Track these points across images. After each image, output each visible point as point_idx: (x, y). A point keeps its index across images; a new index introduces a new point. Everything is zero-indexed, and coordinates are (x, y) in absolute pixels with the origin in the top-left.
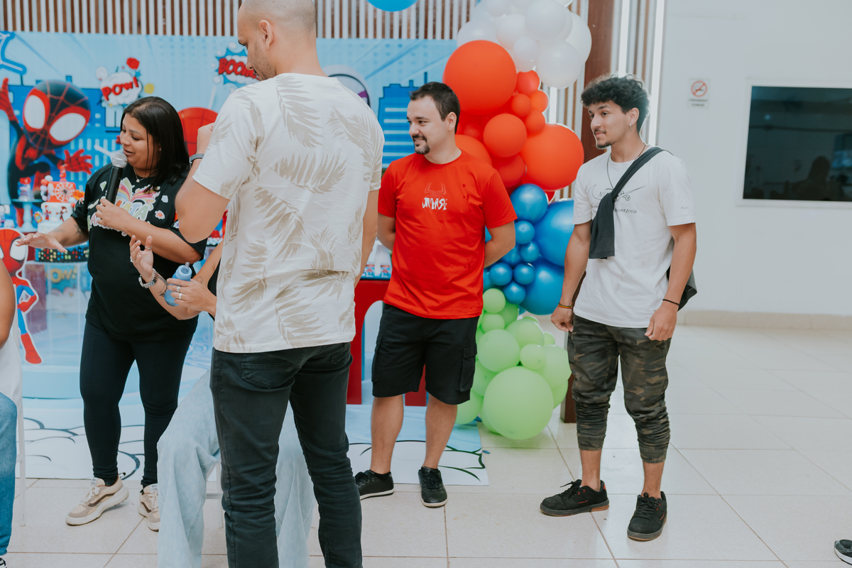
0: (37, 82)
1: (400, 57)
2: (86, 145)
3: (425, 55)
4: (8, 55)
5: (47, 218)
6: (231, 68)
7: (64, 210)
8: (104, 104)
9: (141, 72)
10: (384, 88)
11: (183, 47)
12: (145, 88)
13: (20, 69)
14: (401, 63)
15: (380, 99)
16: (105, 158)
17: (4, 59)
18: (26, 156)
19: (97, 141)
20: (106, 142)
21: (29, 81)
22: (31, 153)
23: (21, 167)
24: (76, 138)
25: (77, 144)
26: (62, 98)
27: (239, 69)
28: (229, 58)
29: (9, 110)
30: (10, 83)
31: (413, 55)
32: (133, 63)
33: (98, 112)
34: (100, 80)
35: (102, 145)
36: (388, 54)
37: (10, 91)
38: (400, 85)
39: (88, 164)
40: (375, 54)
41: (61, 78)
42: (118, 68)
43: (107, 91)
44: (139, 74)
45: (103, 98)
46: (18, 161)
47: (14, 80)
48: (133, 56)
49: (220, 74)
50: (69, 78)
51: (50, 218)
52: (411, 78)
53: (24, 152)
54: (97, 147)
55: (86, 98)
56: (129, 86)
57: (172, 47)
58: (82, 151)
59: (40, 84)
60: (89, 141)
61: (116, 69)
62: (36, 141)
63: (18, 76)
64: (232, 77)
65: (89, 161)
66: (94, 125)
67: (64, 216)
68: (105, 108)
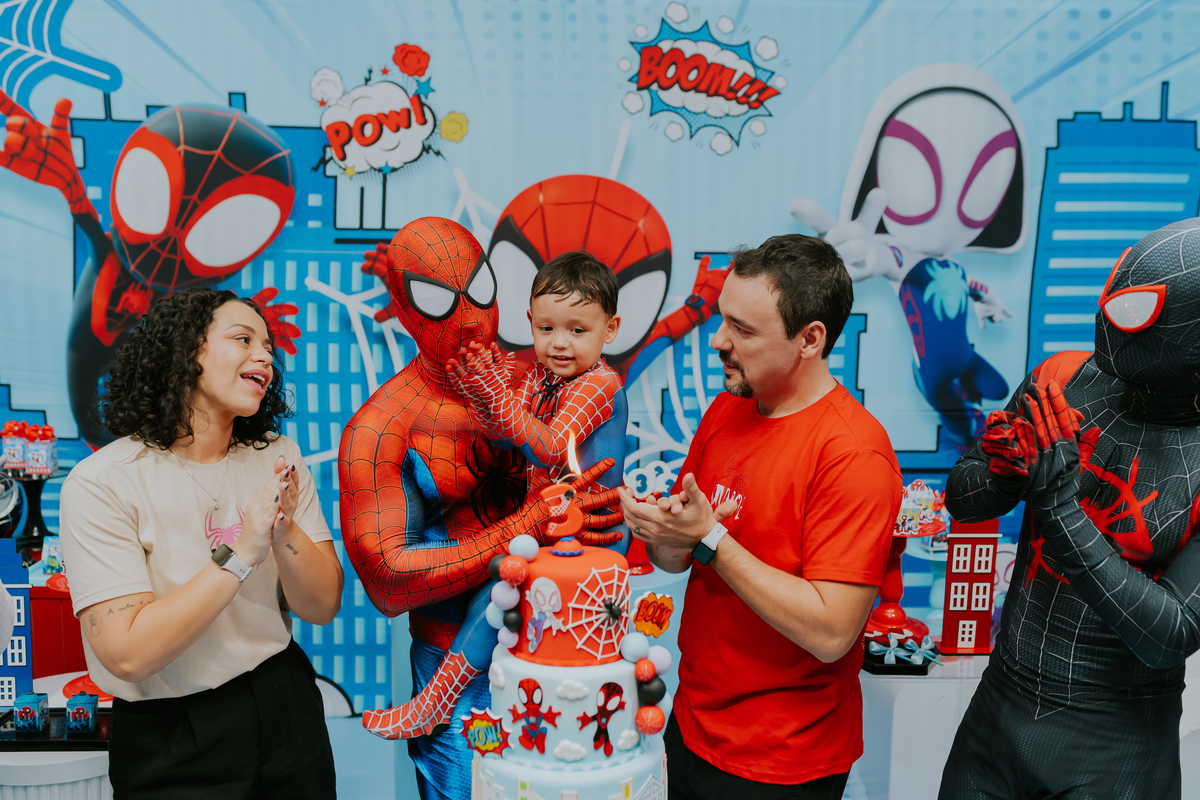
0: (150, 109)
1: (1103, 42)
2: (285, 276)
3: (1167, 37)
4: (68, 40)
5: (534, 739)
6: (671, 72)
7: (613, 704)
8: (331, 169)
9: (433, 84)
10: (1059, 121)
11: (545, 17)
12: (443, 125)
13: (106, 77)
14: (1105, 58)
15: (1048, 149)
16: (333, 309)
17: (58, 49)
18: (118, 309)
19: (313, 267)
20: (335, 268)
21: (127, 107)
22: (133, 299)
23: (108, 339)
24: (256, 258)
25: (258, 273)
26: (217, 152)
27: (693, 75)
28: (666, 46)
29: (73, 189)
30: (74, 113)
31: (1137, 37)
32: (411, 59)
33: (316, 192)
34: (323, 103)
35: (324, 277)
36: (1074, 36)
37: (73, 136)
38: (1100, 114)
39: (289, 325)
40: (1042, 36)
41: (215, 101)
42: (370, 72)
43: (341, 135)
44: (427, 88)
45: (330, 152)
46: (97, 318)
47: (87, 104)
48: (411, 42)
49: (639, 89)
50: (237, 98)
51: (548, 743)
52: (1127, 98)
53: (114, 297)
54: (313, 283)
55: (285, 153)
56: (399, 121)
57: (517, 17)
58: (272, 293)
59: (157, 115)
60: (291, 267)
61: (367, 75)
62: (146, 267)
63: (98, 95)
64: (674, 96)
65: (290, 319)
66: (307, 224)
67: (613, 726)
68: (335, 178)
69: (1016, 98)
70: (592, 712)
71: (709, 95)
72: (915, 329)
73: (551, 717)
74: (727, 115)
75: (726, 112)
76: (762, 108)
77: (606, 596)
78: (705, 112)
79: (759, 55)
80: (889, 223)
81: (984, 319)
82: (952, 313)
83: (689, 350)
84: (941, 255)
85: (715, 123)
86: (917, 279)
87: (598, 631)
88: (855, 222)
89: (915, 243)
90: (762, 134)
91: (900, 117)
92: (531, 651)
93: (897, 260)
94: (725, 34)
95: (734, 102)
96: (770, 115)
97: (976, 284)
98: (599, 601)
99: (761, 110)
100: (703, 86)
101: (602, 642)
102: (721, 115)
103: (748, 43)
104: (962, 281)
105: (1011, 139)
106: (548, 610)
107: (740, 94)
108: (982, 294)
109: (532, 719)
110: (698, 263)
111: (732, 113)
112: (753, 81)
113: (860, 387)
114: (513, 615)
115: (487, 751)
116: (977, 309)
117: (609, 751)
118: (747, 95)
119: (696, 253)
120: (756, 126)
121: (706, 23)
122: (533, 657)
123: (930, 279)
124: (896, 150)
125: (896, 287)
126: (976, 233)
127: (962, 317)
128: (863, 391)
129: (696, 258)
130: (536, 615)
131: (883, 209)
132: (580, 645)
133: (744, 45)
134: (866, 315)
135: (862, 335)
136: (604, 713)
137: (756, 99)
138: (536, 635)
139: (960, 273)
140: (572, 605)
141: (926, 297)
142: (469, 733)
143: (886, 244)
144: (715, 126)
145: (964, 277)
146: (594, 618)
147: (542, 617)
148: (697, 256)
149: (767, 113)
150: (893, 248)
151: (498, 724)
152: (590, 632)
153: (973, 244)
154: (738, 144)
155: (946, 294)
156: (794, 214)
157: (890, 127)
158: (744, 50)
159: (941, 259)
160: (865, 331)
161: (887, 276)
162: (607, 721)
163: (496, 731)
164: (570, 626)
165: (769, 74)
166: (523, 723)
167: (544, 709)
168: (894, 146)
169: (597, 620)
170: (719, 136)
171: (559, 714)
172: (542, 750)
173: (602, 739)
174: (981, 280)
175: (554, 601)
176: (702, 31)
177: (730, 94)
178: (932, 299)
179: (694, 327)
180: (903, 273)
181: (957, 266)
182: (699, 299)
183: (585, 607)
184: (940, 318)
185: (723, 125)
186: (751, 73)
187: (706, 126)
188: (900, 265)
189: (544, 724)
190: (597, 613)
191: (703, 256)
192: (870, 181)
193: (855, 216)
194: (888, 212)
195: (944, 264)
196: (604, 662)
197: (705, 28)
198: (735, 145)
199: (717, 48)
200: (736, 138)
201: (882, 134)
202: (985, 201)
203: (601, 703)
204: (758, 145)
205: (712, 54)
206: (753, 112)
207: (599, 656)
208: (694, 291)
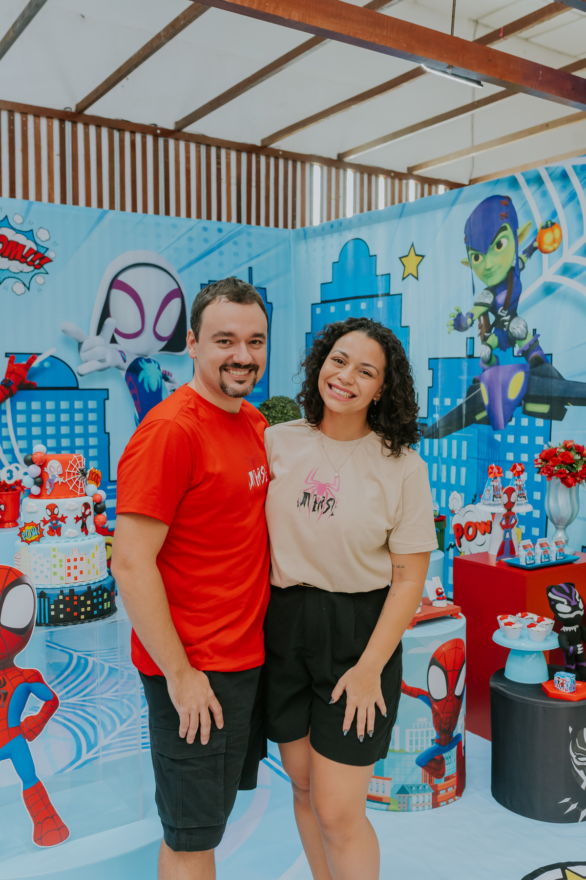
1: (220, 245)
36: (206, 240)
40: (191, 239)
69: (180, 271)
70: (80, 515)
71: (10, 260)
72: (134, 397)
73: (63, 519)
74: (22, 272)
75: (21, 270)
76: (42, 268)
77: (79, 467)
78: (8, 269)
79: (39, 238)
80: (117, 337)
81: (171, 391)
82: (154, 388)
83: (5, 412)
84: (147, 356)
85: (15, 276)
86: (134, 370)
87: (78, 482)
88: (99, 337)
89: (133, 348)
90: (43, 284)
91: (120, 278)
92: (48, 494)
93: (123, 358)
94: (18, 224)
95: (25, 264)
96: (47, 273)
97: (166, 371)
98: (78, 469)
99: (42, 270)
100: (6, 254)
101: (79, 487)
102: (19, 271)
103: (32, 230)
104: (158, 370)
105: (177, 293)
106: (56, 474)
107: (29, 260)
108: (169, 377)
109: (54, 522)
110: (8, 359)
111: (24, 271)
112: (36, 253)
113: (107, 431)
114: (39, 479)
115: (32, 541)
116: (167, 385)
117: (87, 533)
118: (33, 261)
119: (6, 354)
120: (39, 279)
121: (6, 217)
122: (49, 497)
123: (142, 369)
124: (118, 296)
125: (123, 373)
126: (164, 343)
127: (159, 390)
128: (108, 433)
129: (6, 356)
130: (50, 477)
131: (114, 329)
132: (71, 489)
133: (30, 231)
134: (108, 390)
135: (106, 401)
136: (84, 516)
137: (38, 264)
138: (50, 487)
139: (157, 366)
140: (67, 471)
141: (140, 380)
142: (22, 534)
143: (117, 349)
144: (15, 278)
145: (159, 368)
146: (76, 476)
147: (54, 478)
148: (7, 355)
149: (45, 272)
150: (120, 351)
151: (38, 526)
152: (75, 483)
153: (162, 350)
154: (29, 289)
155: (150, 376)
156: (63, 331)
157: (115, 283)
158: (30, 234)
159: (146, 358)
160: (108, 399)
161: (118, 367)
162: (86, 520)
163: (37, 529)
164: (67, 480)
165: (45, 249)
166: (49, 524)
167: (59, 516)
168: (116, 294)
169: (77, 477)
170: (17, 284)
171: (67, 517)
172: (59, 535)
173: (84, 528)
174: (168, 370)
175: (59, 470)
176: (4, 221)
177: (23, 260)
178: (143, 380)
179: (7, 398)
180: (126, 366)
181: (155, 362)
182: (10, 381)
183: (72, 471)
184: (148, 391)
185: (19, 278)
186: (35, 248)
187: (9, 277)
188: (125, 361)
189: (60, 523)
190: (77, 474)
191: (11, 355)
192: (106, 313)
193: (98, 333)
194: (116, 331)
195: (148, 361)
196: (81, 496)
197: (6, 219)
198: (27, 290)
199: (14, 232)
200: (28, 286)
201: (111, 287)
202: (167, 327)
203: (83, 512)
204: (41, 290)
205: (11, 235)
206: (36, 271)
207: (79, 494)
208: (6, 377)
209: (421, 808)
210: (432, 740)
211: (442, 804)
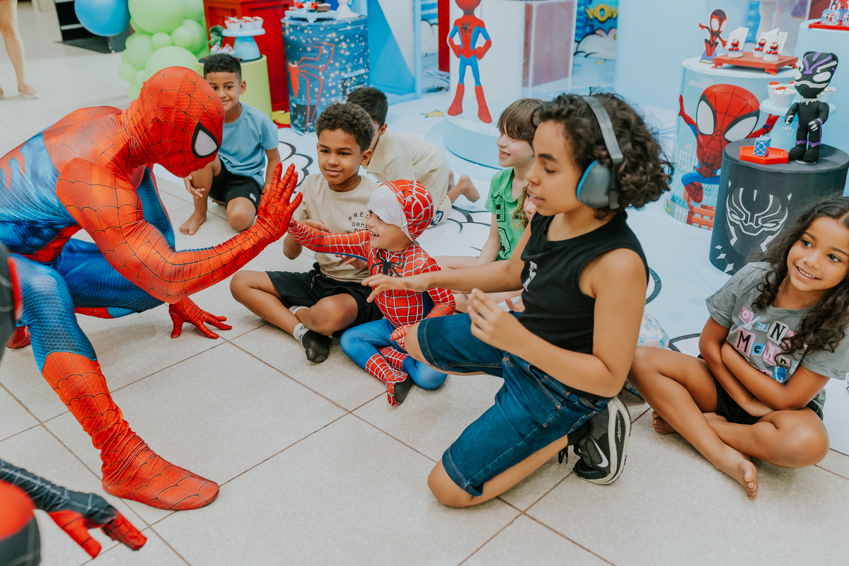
209: (679, 218)
210: (694, 167)
211: (694, 224)
